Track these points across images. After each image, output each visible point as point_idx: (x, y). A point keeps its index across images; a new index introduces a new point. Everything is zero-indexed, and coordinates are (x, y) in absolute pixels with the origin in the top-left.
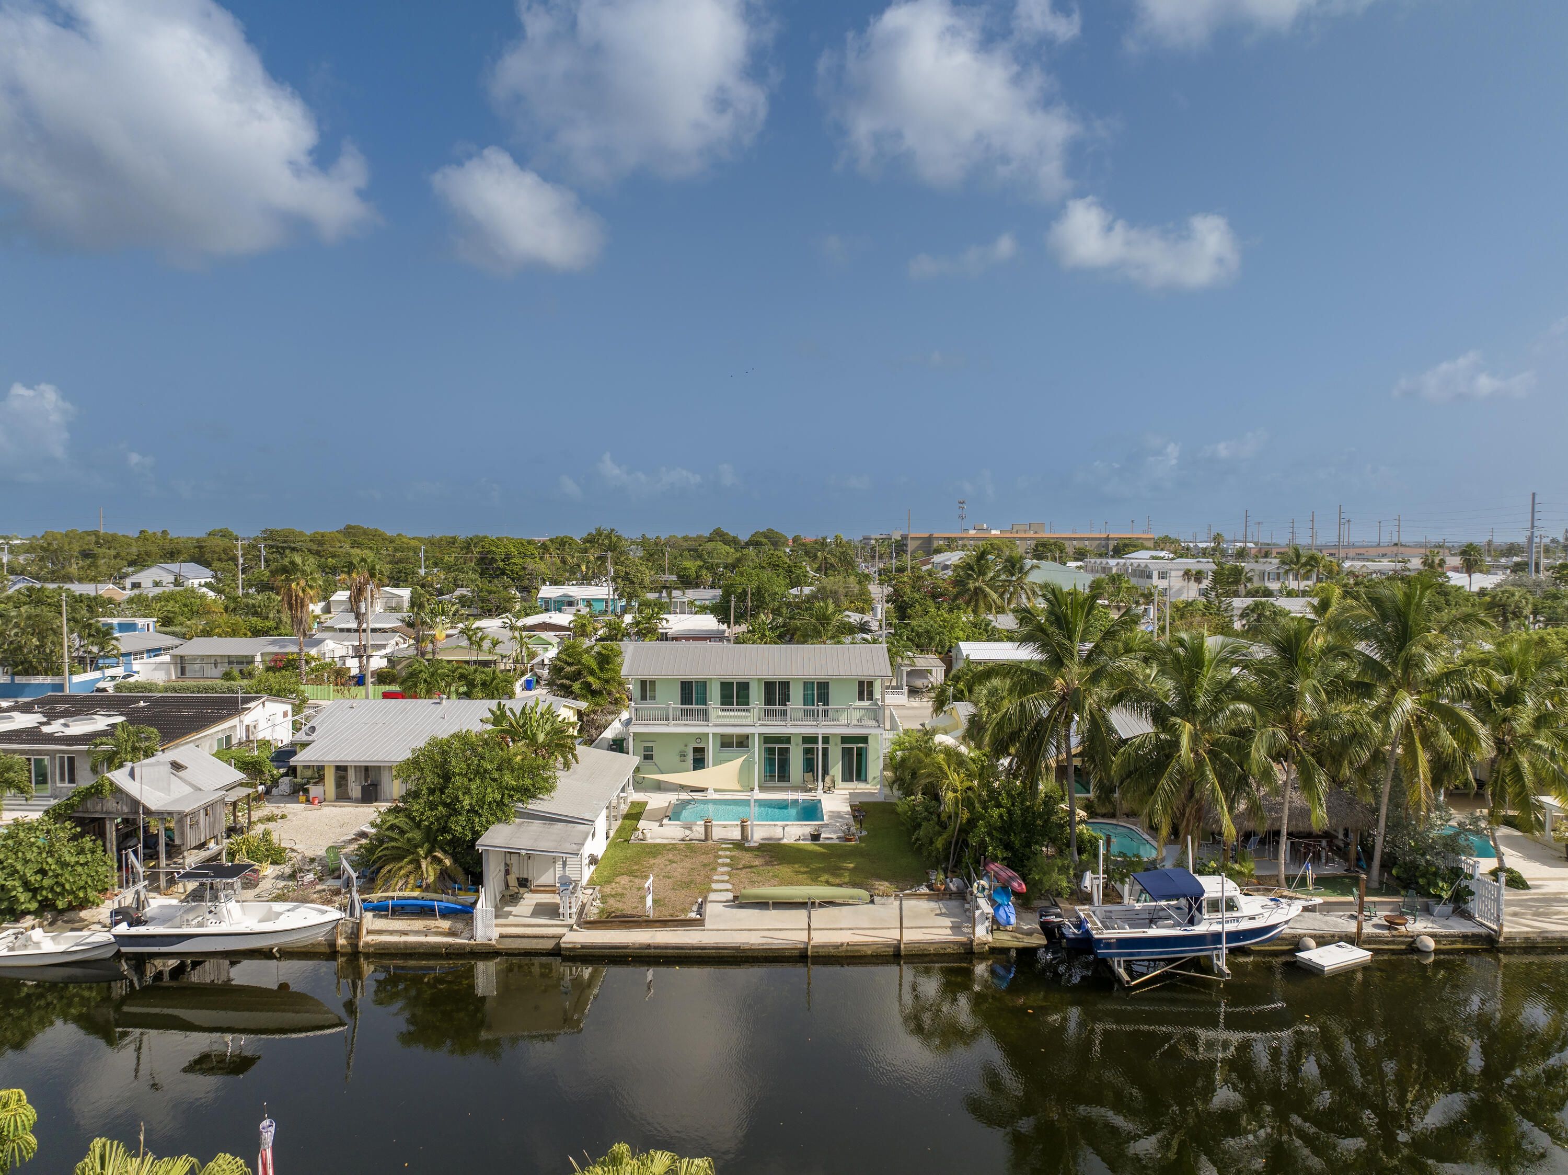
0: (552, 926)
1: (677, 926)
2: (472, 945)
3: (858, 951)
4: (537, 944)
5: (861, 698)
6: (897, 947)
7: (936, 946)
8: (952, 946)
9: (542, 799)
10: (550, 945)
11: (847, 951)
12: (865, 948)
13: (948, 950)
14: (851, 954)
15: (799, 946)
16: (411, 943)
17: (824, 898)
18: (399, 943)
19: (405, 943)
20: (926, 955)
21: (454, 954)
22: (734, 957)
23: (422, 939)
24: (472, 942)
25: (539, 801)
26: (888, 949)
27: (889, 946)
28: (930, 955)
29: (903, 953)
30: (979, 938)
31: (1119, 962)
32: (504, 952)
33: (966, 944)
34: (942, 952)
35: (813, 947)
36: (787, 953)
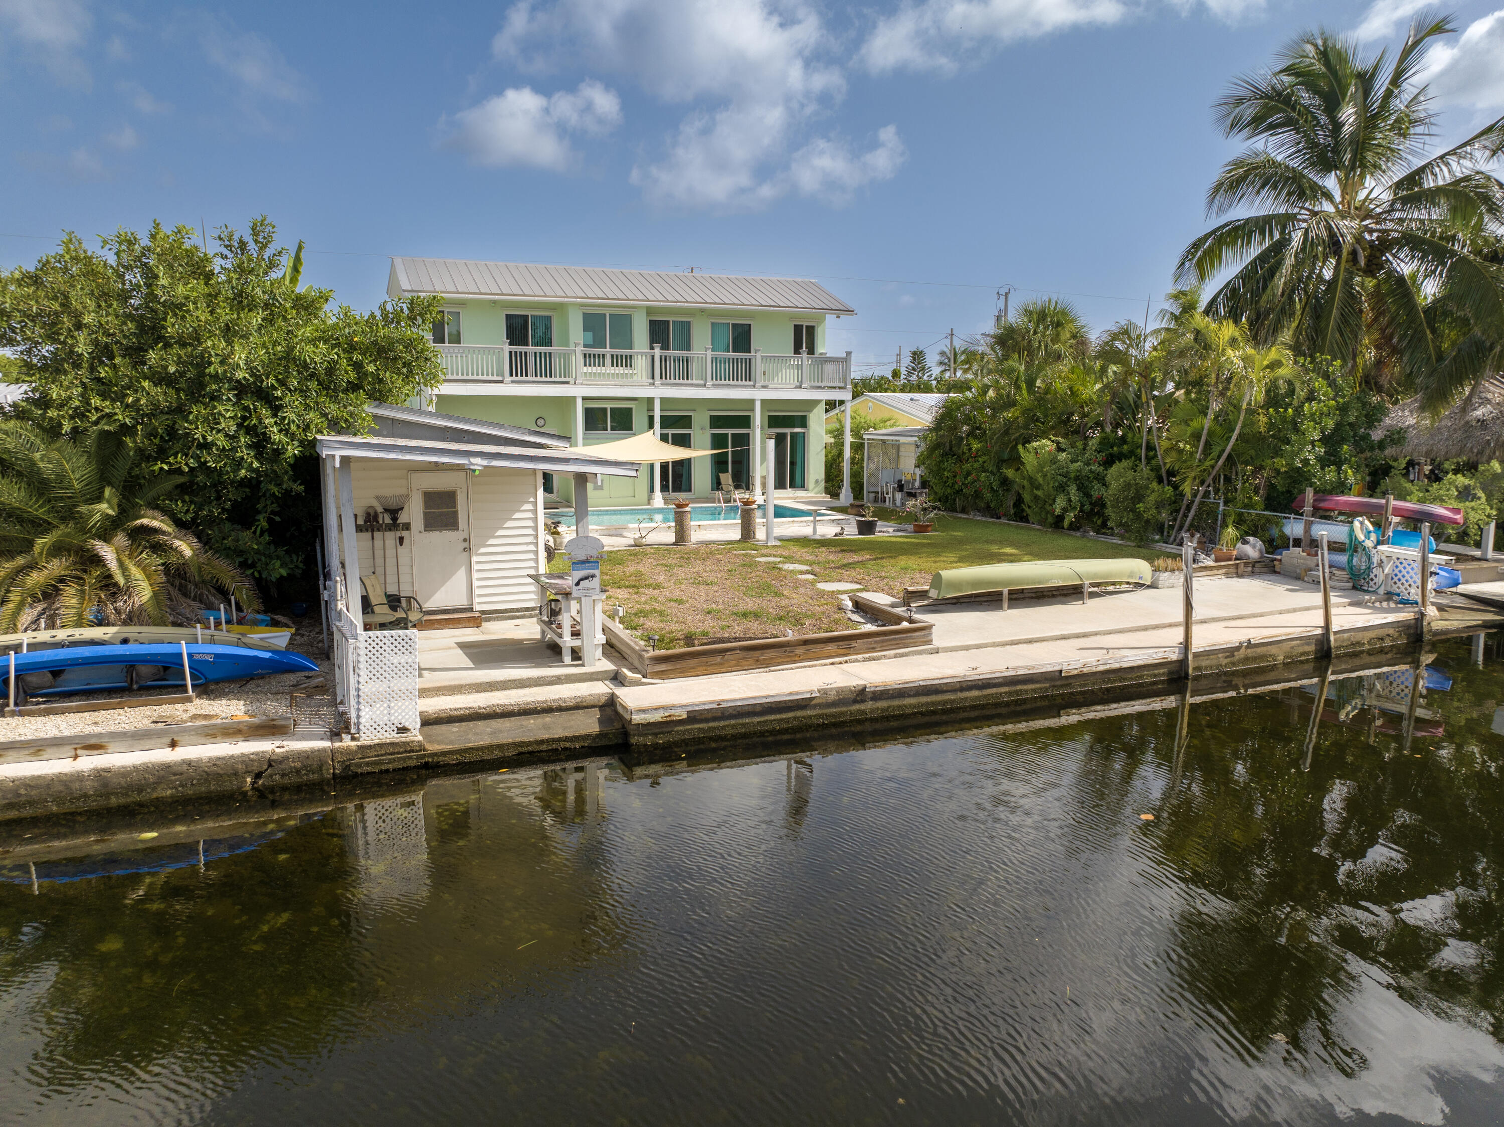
0: (558, 681)
1: (873, 649)
2: (348, 752)
3: (1263, 657)
5: (798, 352)
6: (1323, 642)
7: (1371, 634)
8: (1391, 632)
11: (1247, 658)
12: (1273, 649)
13: (1387, 641)
14: (1253, 665)
16: (124, 773)
17: (1095, 576)
18: (79, 777)
19: (100, 775)
21: (284, 788)
23: (162, 755)
24: (347, 742)
27: (1308, 641)
32: (452, 760)
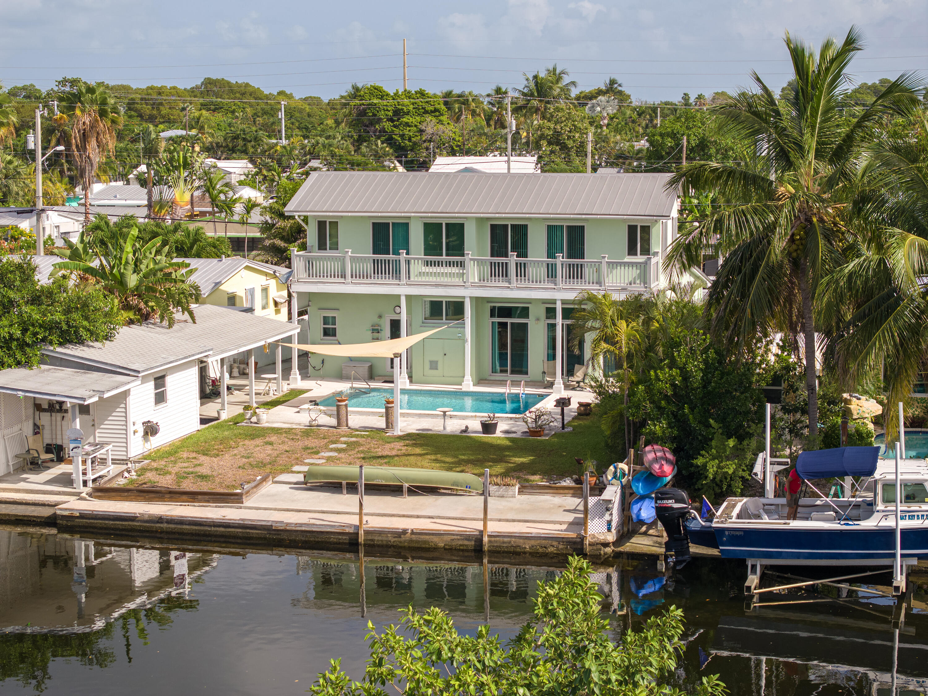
0: (59, 493)
1: (208, 501)
3: (425, 542)
4: (33, 511)
5: (632, 251)
6: (479, 540)
7: (533, 542)
8: (555, 543)
9: (88, 346)
10: (46, 512)
11: (411, 541)
12: (435, 539)
13: (551, 549)
14: (416, 545)
15: (347, 530)
17: (414, 480)
20: (517, 554)
22: (265, 538)
25: (85, 348)
26: (466, 543)
27: (468, 537)
28: (525, 553)
29: (486, 548)
30: (594, 536)
31: (754, 567)
33: (575, 543)
34: (541, 550)
35: (367, 532)
36: (333, 539)
